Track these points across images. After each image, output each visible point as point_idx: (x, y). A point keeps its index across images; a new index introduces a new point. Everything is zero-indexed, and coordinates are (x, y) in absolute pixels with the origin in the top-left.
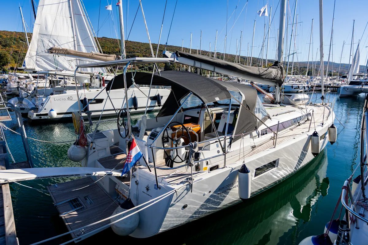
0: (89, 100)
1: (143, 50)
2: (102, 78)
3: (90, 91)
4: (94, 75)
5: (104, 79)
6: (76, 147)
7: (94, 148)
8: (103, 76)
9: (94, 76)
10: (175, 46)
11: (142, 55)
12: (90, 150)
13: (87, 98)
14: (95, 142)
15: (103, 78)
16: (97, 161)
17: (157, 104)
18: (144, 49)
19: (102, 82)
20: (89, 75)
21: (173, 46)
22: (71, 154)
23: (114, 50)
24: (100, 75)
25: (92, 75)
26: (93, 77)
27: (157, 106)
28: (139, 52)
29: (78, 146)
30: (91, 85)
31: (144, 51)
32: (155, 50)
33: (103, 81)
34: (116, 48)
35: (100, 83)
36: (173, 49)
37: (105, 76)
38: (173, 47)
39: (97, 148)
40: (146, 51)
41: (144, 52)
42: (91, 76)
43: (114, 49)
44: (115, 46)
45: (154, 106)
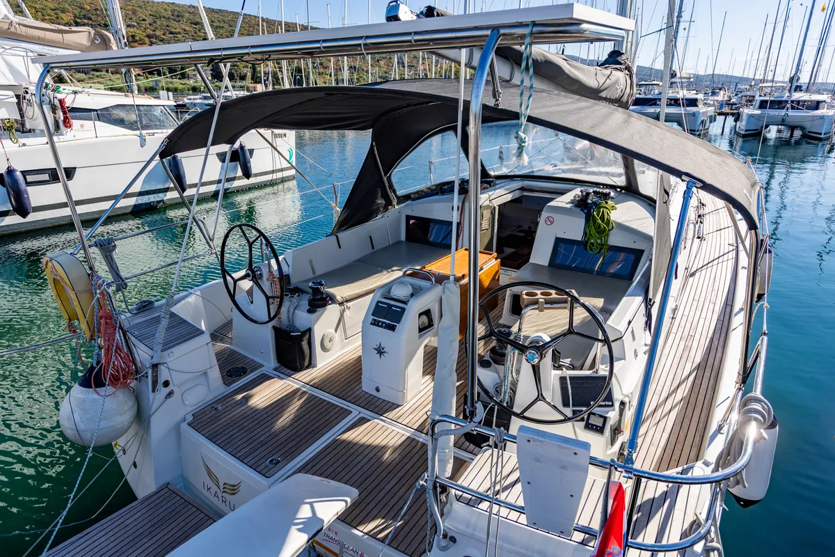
0: (24, 173)
1: (144, 20)
2: (57, 102)
3: (24, 145)
4: (27, 93)
5: (67, 105)
6: (96, 396)
7: (166, 384)
8: (60, 96)
9: (28, 96)
10: (231, 12)
11: (144, 34)
12: (151, 395)
13: (16, 168)
14: (168, 360)
15: (61, 102)
16: (184, 426)
17: (240, 173)
18: (146, 18)
19: (61, 116)
20: (11, 93)
21: (227, 12)
22: (81, 426)
23: (57, 18)
24: (49, 92)
25: (21, 93)
26: (24, 98)
27: (239, 178)
28: (134, 26)
29: (101, 390)
30: (23, 125)
31: (147, 22)
32: (179, 21)
33: (64, 113)
34: (63, 12)
35: (55, 118)
36: (226, 19)
37: (67, 94)
38: (226, 14)
39: (176, 379)
40: (154, 22)
41: (148, 26)
42: (18, 96)
43: (56, 14)
44: (57, 6)
45: (234, 179)
